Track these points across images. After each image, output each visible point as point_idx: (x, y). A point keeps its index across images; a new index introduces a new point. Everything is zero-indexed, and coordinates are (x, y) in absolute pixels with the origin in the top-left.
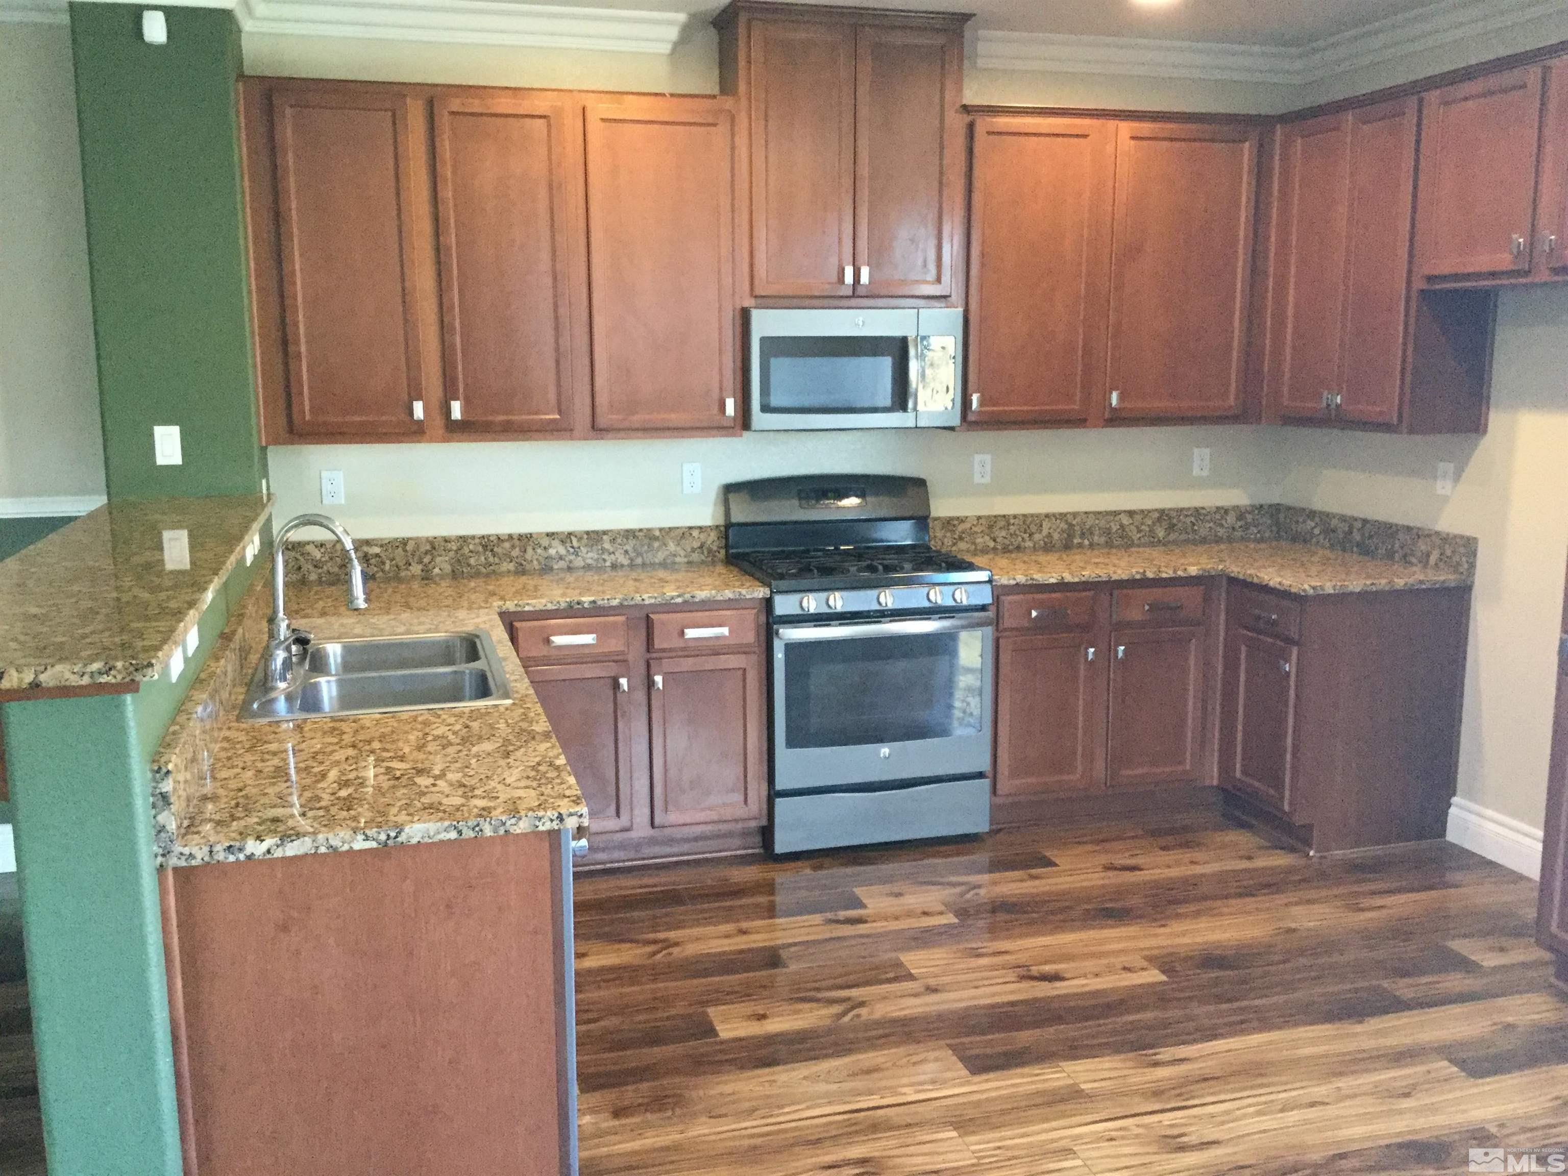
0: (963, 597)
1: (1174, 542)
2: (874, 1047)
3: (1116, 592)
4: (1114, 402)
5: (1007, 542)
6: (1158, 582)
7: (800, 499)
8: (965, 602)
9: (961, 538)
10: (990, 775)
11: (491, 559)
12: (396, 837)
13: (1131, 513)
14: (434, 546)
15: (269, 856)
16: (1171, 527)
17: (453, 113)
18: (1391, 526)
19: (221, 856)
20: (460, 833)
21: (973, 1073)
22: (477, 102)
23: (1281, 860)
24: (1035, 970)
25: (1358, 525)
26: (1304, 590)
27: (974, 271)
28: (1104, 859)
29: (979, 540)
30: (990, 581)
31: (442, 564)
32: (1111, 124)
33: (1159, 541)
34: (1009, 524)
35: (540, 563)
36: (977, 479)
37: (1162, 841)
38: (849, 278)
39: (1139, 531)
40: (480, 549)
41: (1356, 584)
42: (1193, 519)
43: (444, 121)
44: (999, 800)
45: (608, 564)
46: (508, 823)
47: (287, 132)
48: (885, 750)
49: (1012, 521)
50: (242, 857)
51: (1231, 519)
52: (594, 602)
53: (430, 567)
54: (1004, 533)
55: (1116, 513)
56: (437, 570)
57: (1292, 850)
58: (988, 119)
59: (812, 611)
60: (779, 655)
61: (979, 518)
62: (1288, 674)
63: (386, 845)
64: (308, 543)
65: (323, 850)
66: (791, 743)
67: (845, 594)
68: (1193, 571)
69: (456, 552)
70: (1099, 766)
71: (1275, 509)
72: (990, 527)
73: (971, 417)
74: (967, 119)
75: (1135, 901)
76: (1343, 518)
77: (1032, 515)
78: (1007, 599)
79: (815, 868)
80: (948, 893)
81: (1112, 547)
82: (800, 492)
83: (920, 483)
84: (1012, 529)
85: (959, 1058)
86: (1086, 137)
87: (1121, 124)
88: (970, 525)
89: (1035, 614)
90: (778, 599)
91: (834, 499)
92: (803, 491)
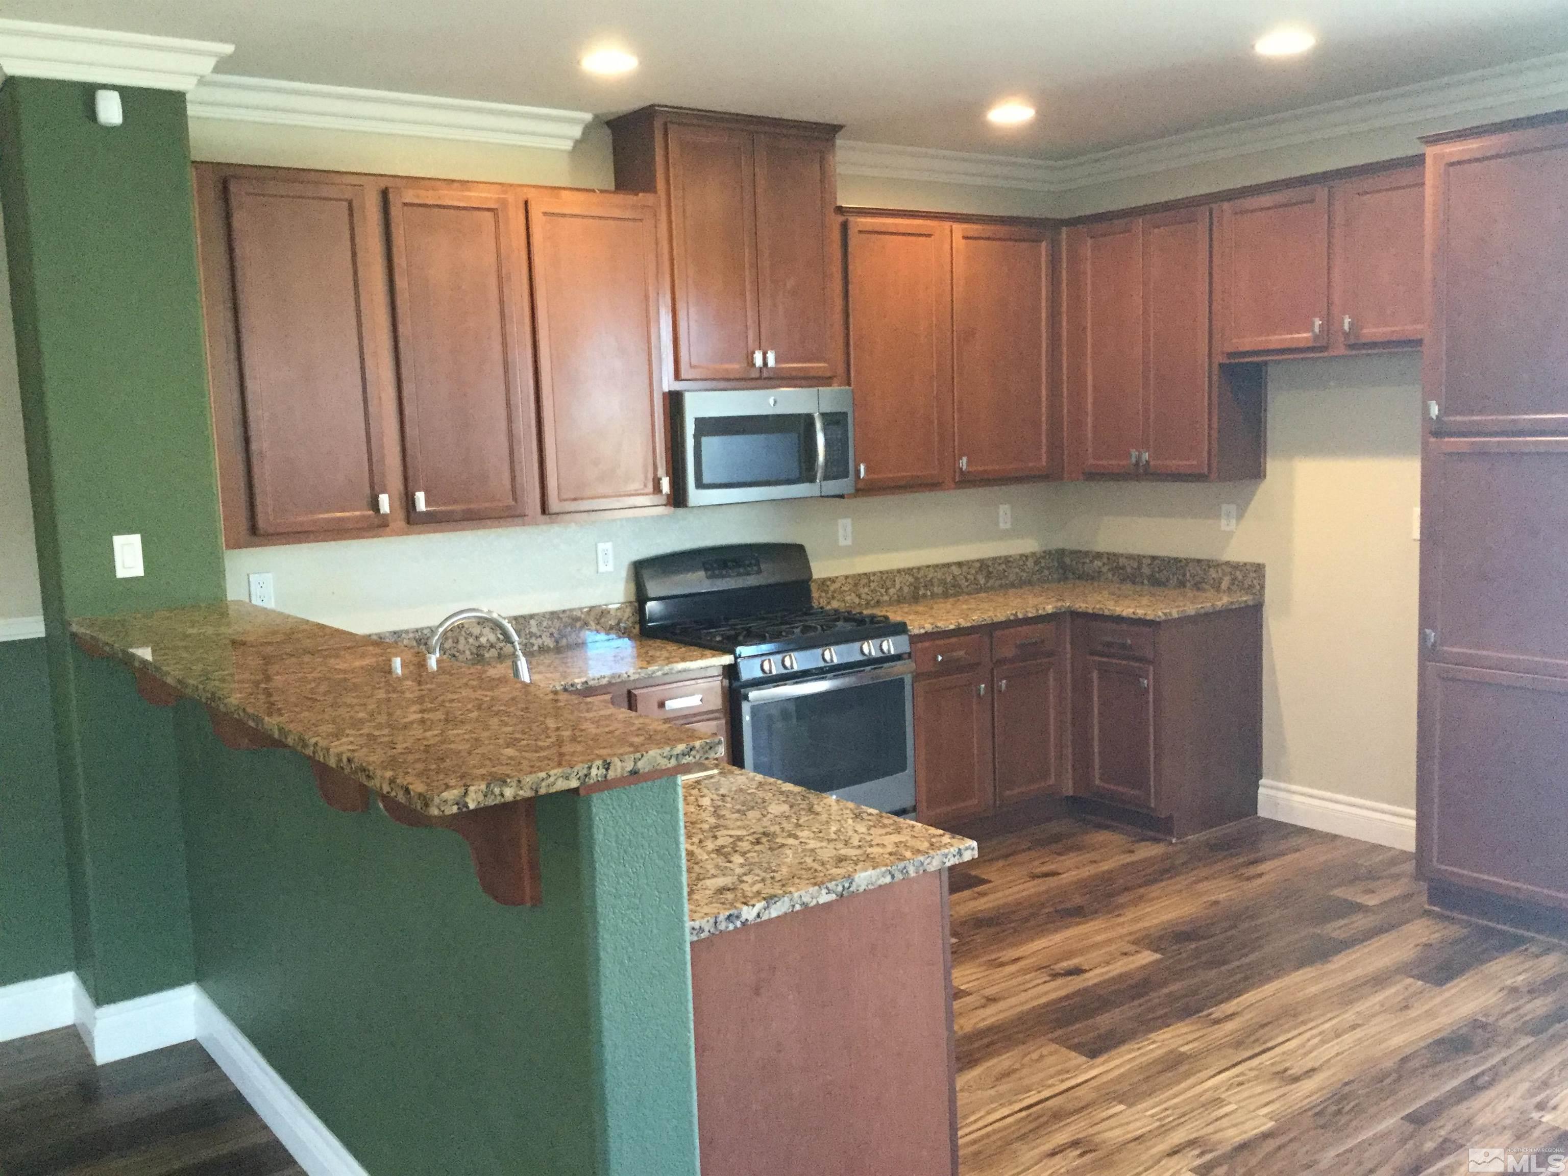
1: (992, 588)
3: (995, 633)
4: (963, 466)
5: (869, 598)
6: (1027, 621)
7: (706, 570)
9: (833, 598)
12: (849, 887)
13: (960, 564)
15: (759, 920)
16: (989, 576)
17: (407, 205)
18: (1177, 560)
19: (722, 927)
20: (893, 877)
21: (1090, 1058)
22: (429, 193)
23: (1148, 851)
24: (1057, 968)
25: (1146, 562)
26: (1159, 617)
28: (1024, 870)
29: (848, 598)
32: (947, 225)
33: (989, 587)
34: (870, 581)
36: (842, 542)
38: (759, 362)
39: (967, 580)
40: (415, 644)
41: (1191, 609)
42: (1004, 566)
43: (398, 212)
46: (926, 862)
49: (872, 578)
50: (738, 924)
51: (1030, 563)
54: (866, 590)
55: (948, 565)
57: (1156, 840)
58: (859, 220)
60: (747, 718)
61: (847, 577)
62: (1147, 690)
63: (842, 895)
65: (798, 907)
67: (797, 654)
68: (1050, 609)
71: (1061, 552)
72: (856, 585)
73: (859, 485)
74: (841, 219)
76: (1130, 557)
77: (887, 572)
82: (704, 564)
83: (800, 549)
84: (873, 585)
85: (1069, 1048)
86: (929, 236)
87: (956, 226)
88: (840, 584)
89: (940, 658)
90: (743, 664)
91: (735, 568)
92: (707, 562)
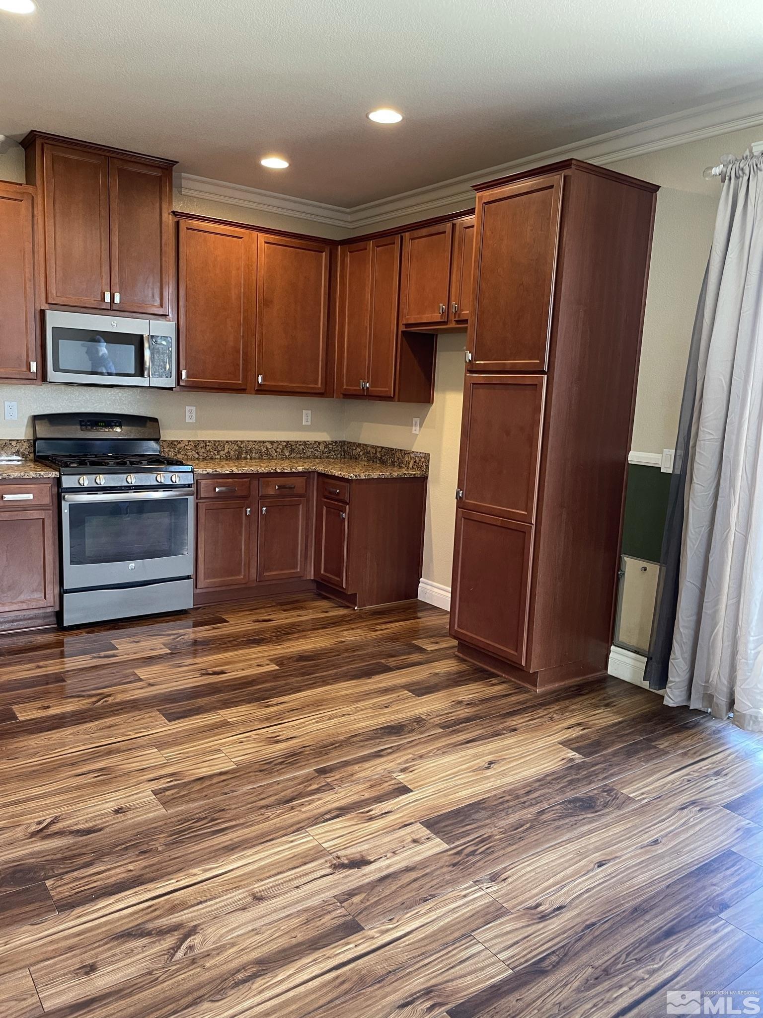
0: (177, 479)
1: (294, 458)
2: (114, 715)
3: (261, 479)
4: (260, 381)
5: (205, 455)
6: (283, 474)
7: (81, 425)
8: (178, 482)
9: (179, 452)
10: (194, 577)
13: (272, 442)
16: (292, 451)
18: (392, 449)
21: (170, 721)
23: (343, 612)
24: (210, 671)
25: (379, 450)
26: (351, 477)
27: (182, 303)
28: (254, 618)
29: (189, 454)
30: (192, 471)
32: (254, 233)
33: (286, 457)
34: (206, 446)
36: (188, 420)
37: (285, 607)
38: (108, 299)
39: (276, 452)
41: (375, 475)
42: (303, 447)
44: (198, 591)
48: (132, 564)
49: (208, 444)
51: (322, 447)
54: (203, 450)
55: (264, 442)
57: (348, 607)
58: (187, 221)
59: (86, 485)
60: (66, 511)
61: (189, 441)
62: (344, 519)
66: (73, 562)
67: (106, 476)
68: (300, 469)
70: (254, 572)
71: (343, 443)
72: (195, 447)
73: (182, 383)
74: (176, 219)
75: (267, 635)
76: (373, 447)
77: (219, 441)
78: (203, 483)
79: (88, 633)
80: (165, 639)
81: (262, 459)
82: (81, 421)
83: (155, 420)
84: (208, 448)
85: (163, 715)
86: (241, 238)
87: (260, 234)
88: (184, 445)
89: (217, 490)
90: (64, 478)
91: (103, 426)
92: (83, 421)
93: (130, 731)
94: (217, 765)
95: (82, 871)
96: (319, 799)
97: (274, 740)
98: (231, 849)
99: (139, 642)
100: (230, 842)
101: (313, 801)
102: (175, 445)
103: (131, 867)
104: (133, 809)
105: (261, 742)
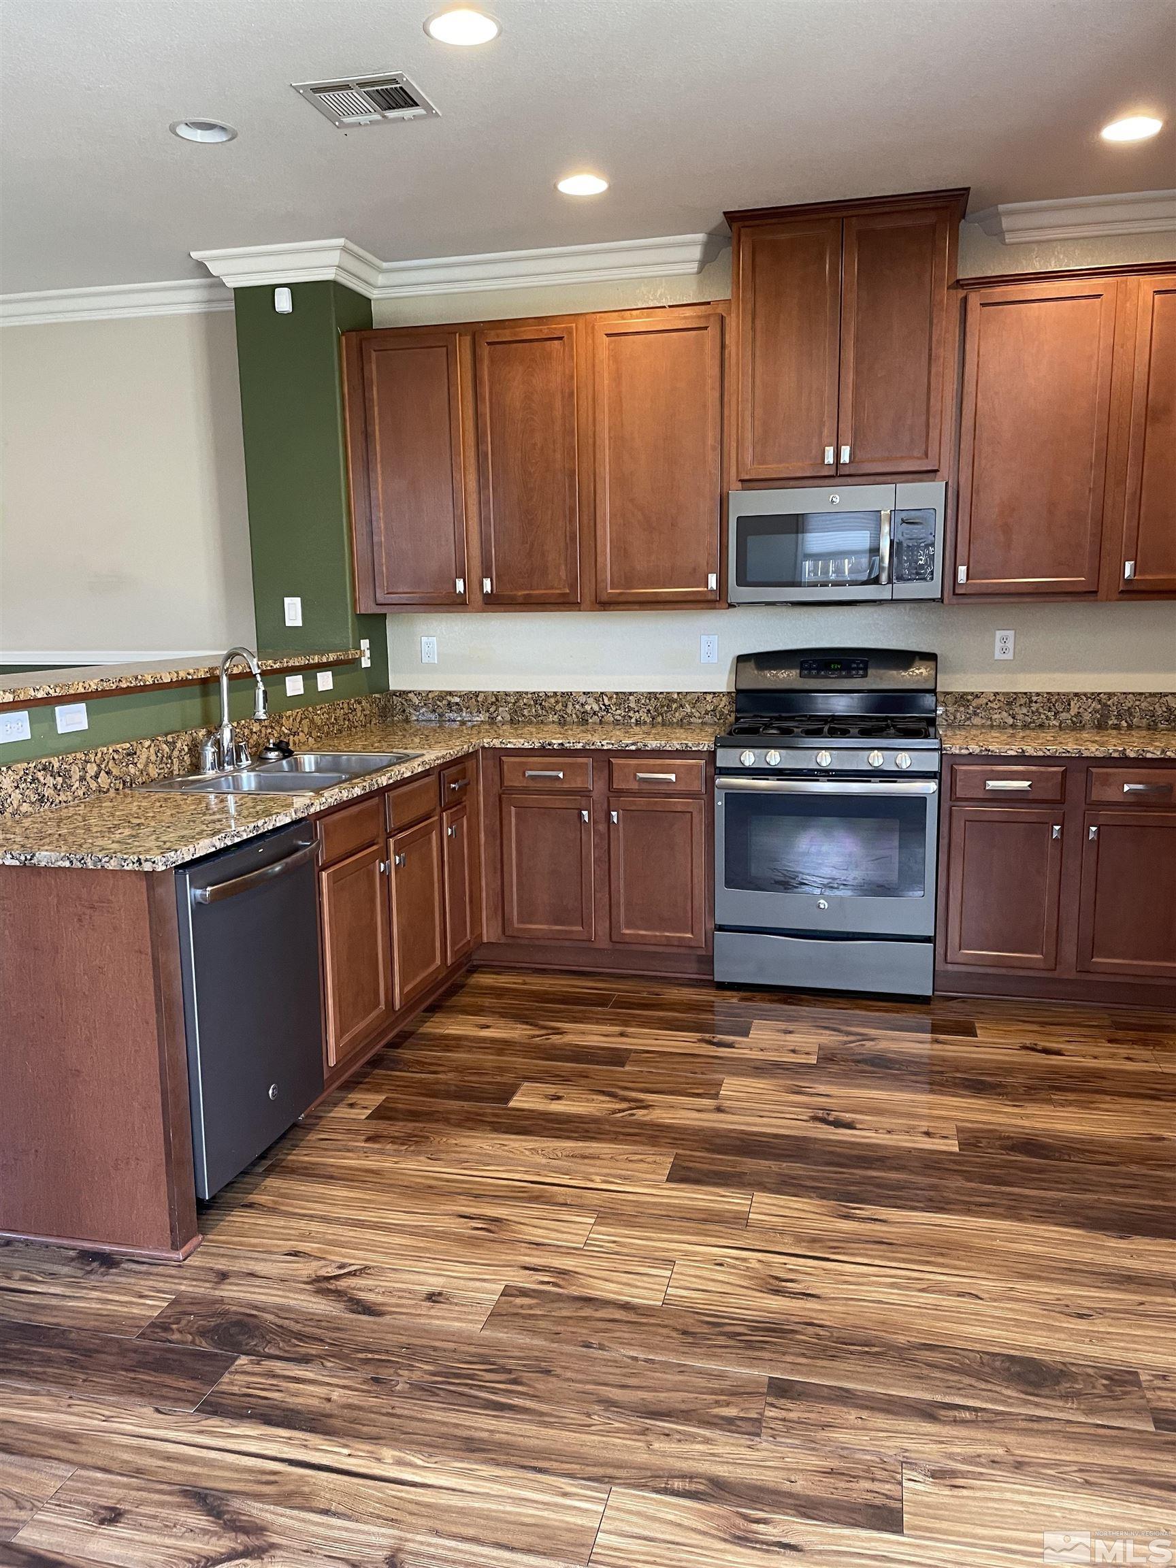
3: (1093, 769)
4: (1129, 573)
5: (1028, 719)
6: (1137, 762)
7: (802, 669)
9: (976, 714)
10: (935, 940)
11: (540, 712)
14: (498, 698)
17: (489, 344)
21: (669, 1180)
22: (507, 331)
24: (832, 1116)
28: (1033, 1040)
29: (995, 716)
30: (941, 749)
31: (503, 713)
32: (1134, 279)
34: (1031, 702)
35: (578, 717)
36: (998, 655)
38: (829, 458)
43: (485, 351)
45: (633, 720)
47: (373, 370)
48: (822, 902)
49: (1034, 698)
52: (562, 744)
53: (495, 715)
54: (1025, 710)
56: (499, 718)
58: (983, 291)
61: (996, 694)
64: (410, 692)
66: (729, 883)
69: (514, 704)
72: (1009, 703)
73: (960, 590)
74: (961, 293)
77: (1058, 694)
78: (961, 771)
82: (802, 663)
83: (930, 656)
84: (1034, 707)
85: (673, 1166)
86: (1097, 296)
88: (985, 701)
89: (991, 785)
90: (720, 752)
91: (837, 669)
92: (806, 662)
93: (597, 1174)
94: (637, 1287)
95: (290, 1365)
96: (707, 1441)
97: (775, 1285)
98: (472, 1447)
99: (790, 1032)
100: (485, 1435)
101: (693, 1438)
102: (968, 701)
103: (336, 1395)
104: (456, 1304)
105: (751, 1278)
